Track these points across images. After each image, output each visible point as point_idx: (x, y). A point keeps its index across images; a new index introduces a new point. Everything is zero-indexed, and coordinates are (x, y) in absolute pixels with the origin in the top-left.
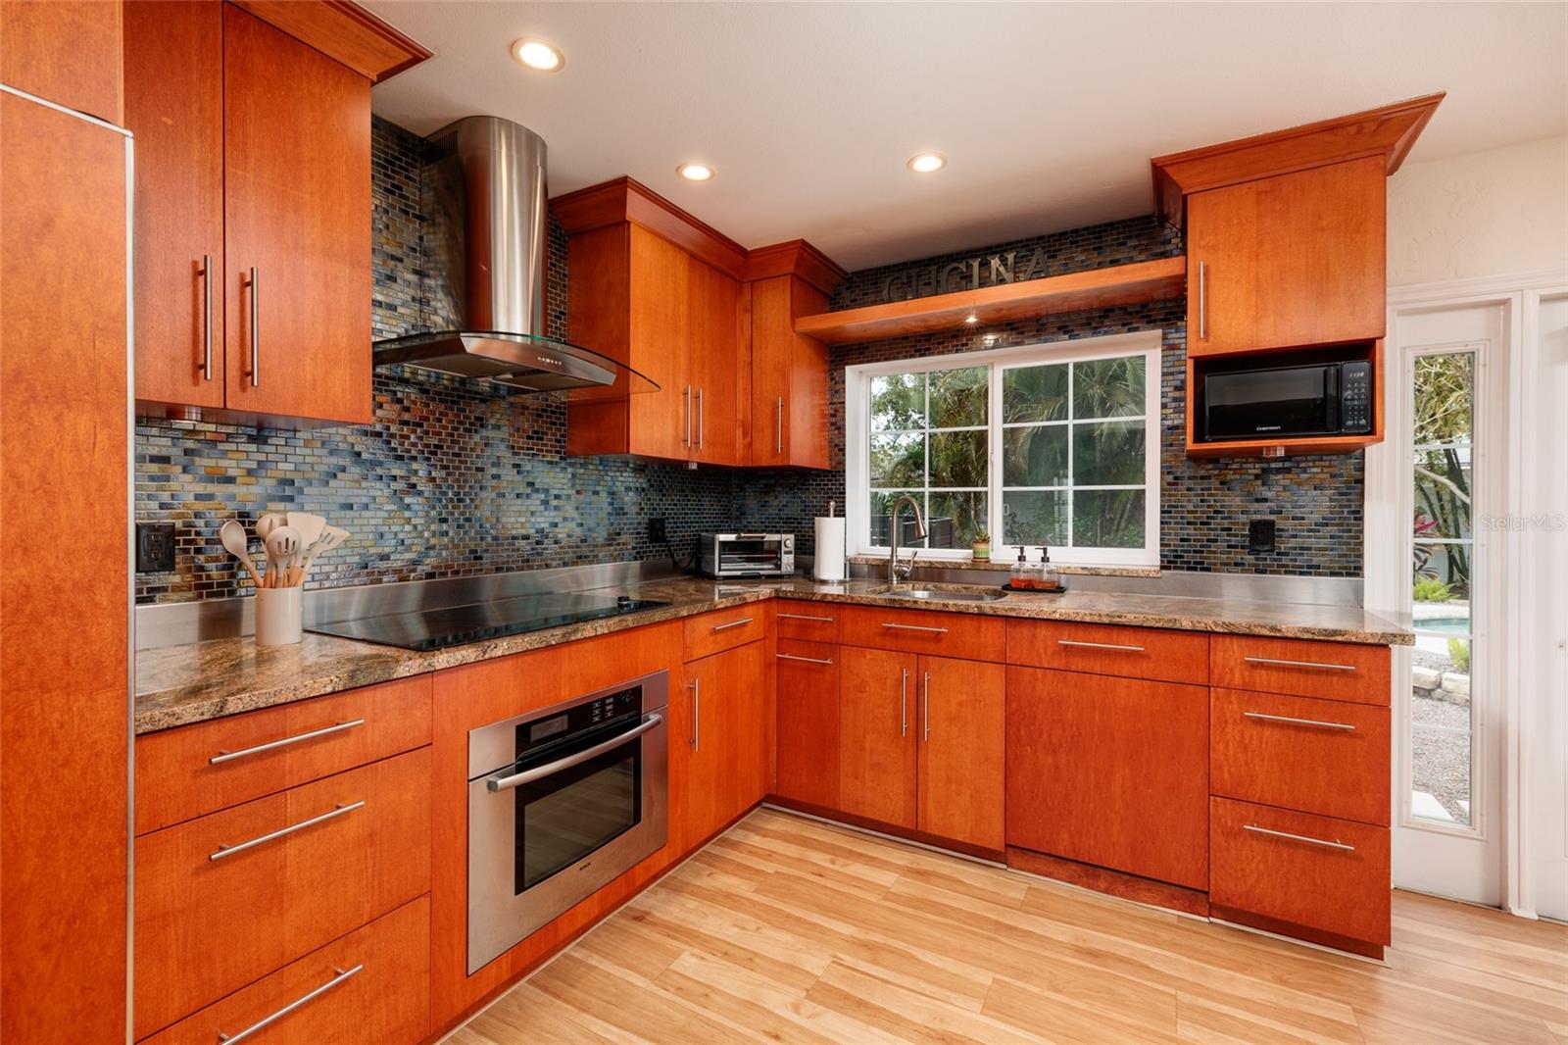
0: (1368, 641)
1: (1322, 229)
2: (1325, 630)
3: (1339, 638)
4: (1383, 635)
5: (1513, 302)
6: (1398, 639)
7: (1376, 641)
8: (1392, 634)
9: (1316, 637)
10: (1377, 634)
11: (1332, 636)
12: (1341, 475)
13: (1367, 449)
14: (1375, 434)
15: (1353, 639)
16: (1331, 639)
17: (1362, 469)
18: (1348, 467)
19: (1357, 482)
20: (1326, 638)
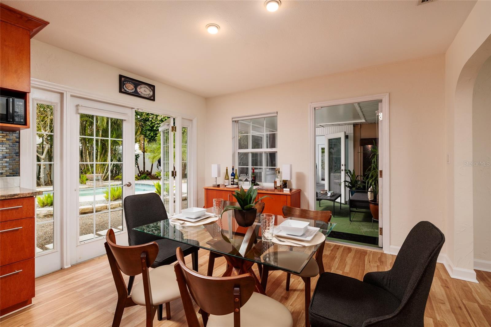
0: (27, 196)
1: (6, 46)
2: (11, 195)
3: (16, 197)
4: (32, 193)
5: (64, 94)
6: (37, 194)
7: (30, 195)
8: (35, 192)
9: (7, 198)
10: (30, 193)
11: (13, 196)
12: (11, 140)
13: (21, 131)
14: (27, 125)
15: (22, 196)
16: (13, 197)
17: (19, 138)
18: (14, 136)
19: (17, 142)
20: (11, 198)
